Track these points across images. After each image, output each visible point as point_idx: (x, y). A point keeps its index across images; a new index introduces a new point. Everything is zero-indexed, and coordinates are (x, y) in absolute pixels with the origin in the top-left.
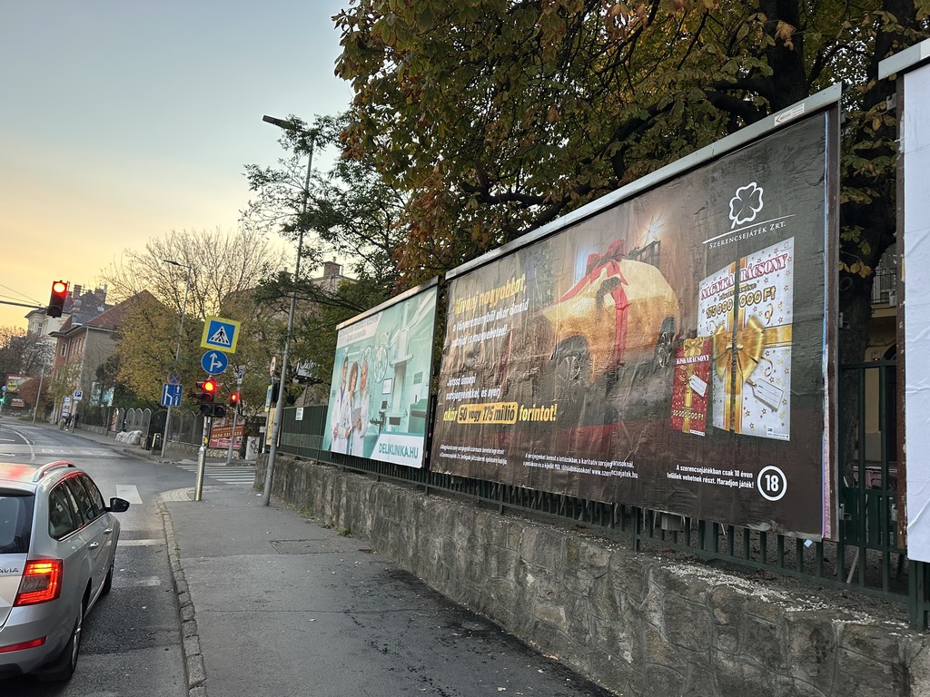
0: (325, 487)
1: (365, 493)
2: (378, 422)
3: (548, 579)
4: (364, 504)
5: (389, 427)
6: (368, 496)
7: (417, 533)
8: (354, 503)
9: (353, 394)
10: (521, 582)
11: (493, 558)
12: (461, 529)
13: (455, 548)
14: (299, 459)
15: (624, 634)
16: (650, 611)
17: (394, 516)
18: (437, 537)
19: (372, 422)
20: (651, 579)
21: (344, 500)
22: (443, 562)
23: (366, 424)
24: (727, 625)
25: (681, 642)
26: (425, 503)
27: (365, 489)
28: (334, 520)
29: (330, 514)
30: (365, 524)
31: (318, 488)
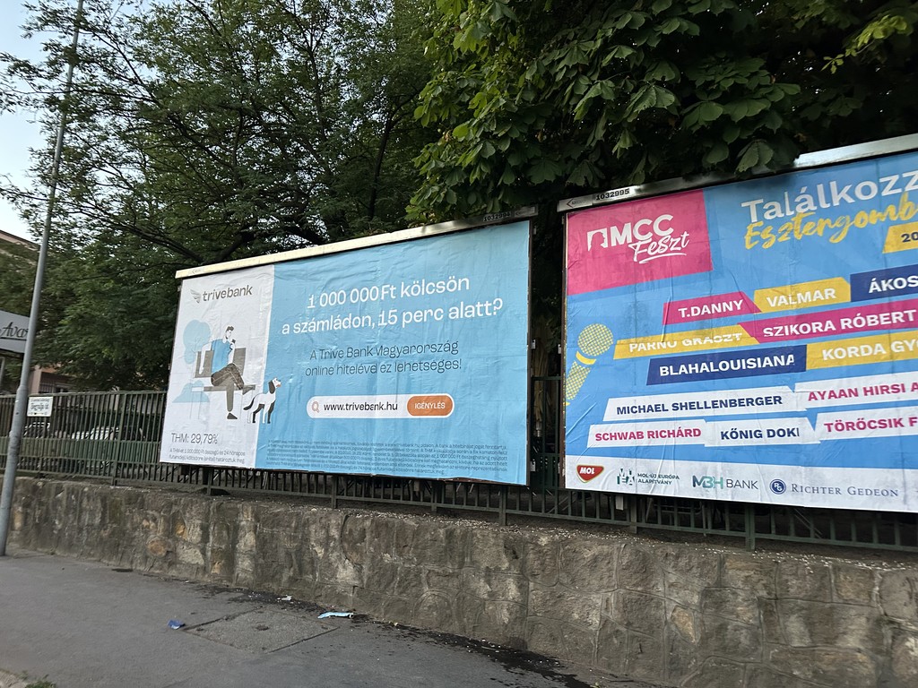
0: (173, 522)
1: (327, 528)
4: (325, 545)
6: (335, 533)
7: (520, 587)
8: (285, 543)
10: (886, 651)
11: (793, 618)
12: (673, 578)
13: (658, 606)
17: (440, 561)
18: (595, 591)
21: (248, 540)
22: (623, 629)
26: (544, 540)
27: (324, 522)
28: (216, 570)
29: (201, 562)
30: (334, 575)
31: (145, 523)
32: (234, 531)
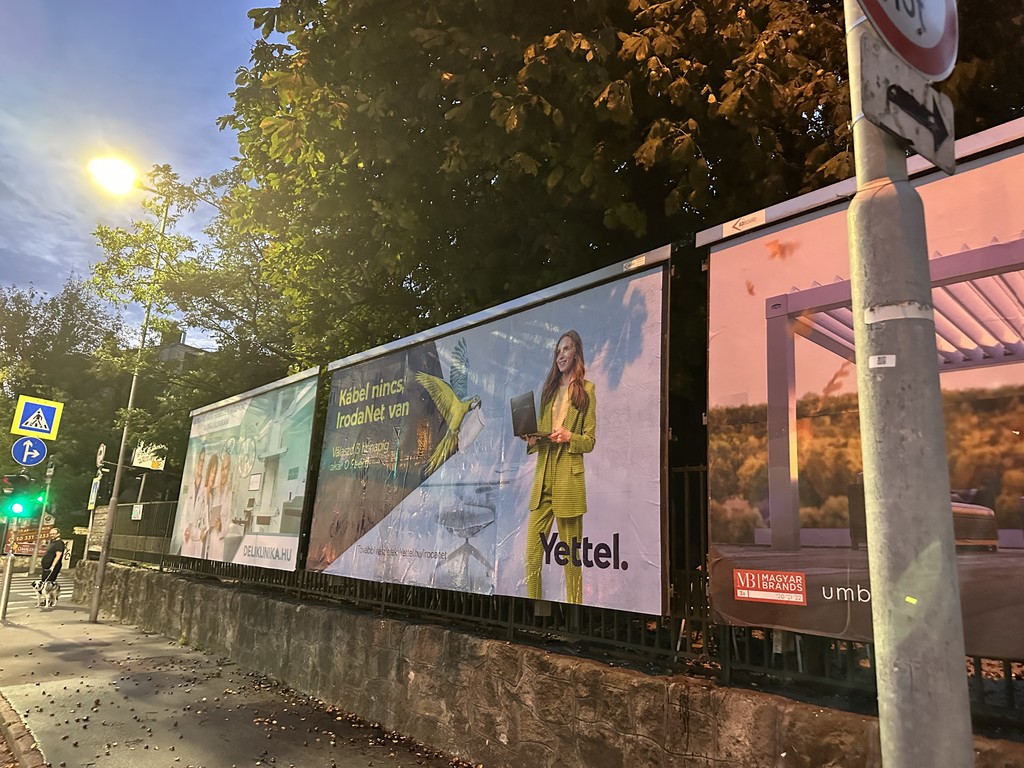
1: (225, 601)
2: (243, 522)
3: (430, 674)
4: (224, 614)
5: (256, 528)
6: (228, 605)
7: (288, 642)
8: (210, 613)
9: (212, 491)
10: (402, 679)
11: (374, 660)
12: (339, 633)
13: (332, 654)
14: (135, 565)
15: (500, 718)
16: (525, 693)
17: (261, 625)
18: (312, 644)
19: (235, 522)
20: (525, 662)
21: (198, 611)
22: (318, 669)
23: (228, 525)
24: (587, 697)
25: (550, 718)
26: (298, 609)
27: (225, 597)
28: (184, 634)
29: (179, 627)
30: (225, 636)
31: (163, 599)
32: (193, 603)
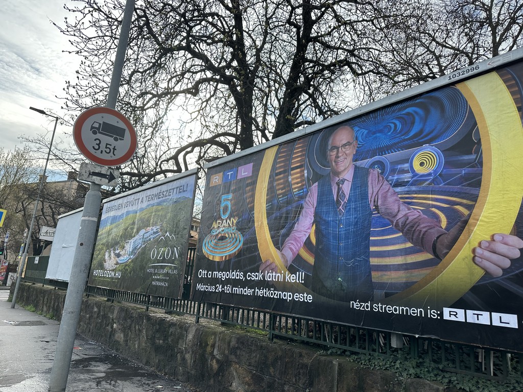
0: (44, 297)
3: (120, 324)
6: (63, 300)
10: (112, 327)
14: (34, 284)
16: (143, 329)
21: (52, 303)
24: (158, 329)
25: (149, 337)
27: (62, 297)
31: (41, 298)
32: (51, 299)
